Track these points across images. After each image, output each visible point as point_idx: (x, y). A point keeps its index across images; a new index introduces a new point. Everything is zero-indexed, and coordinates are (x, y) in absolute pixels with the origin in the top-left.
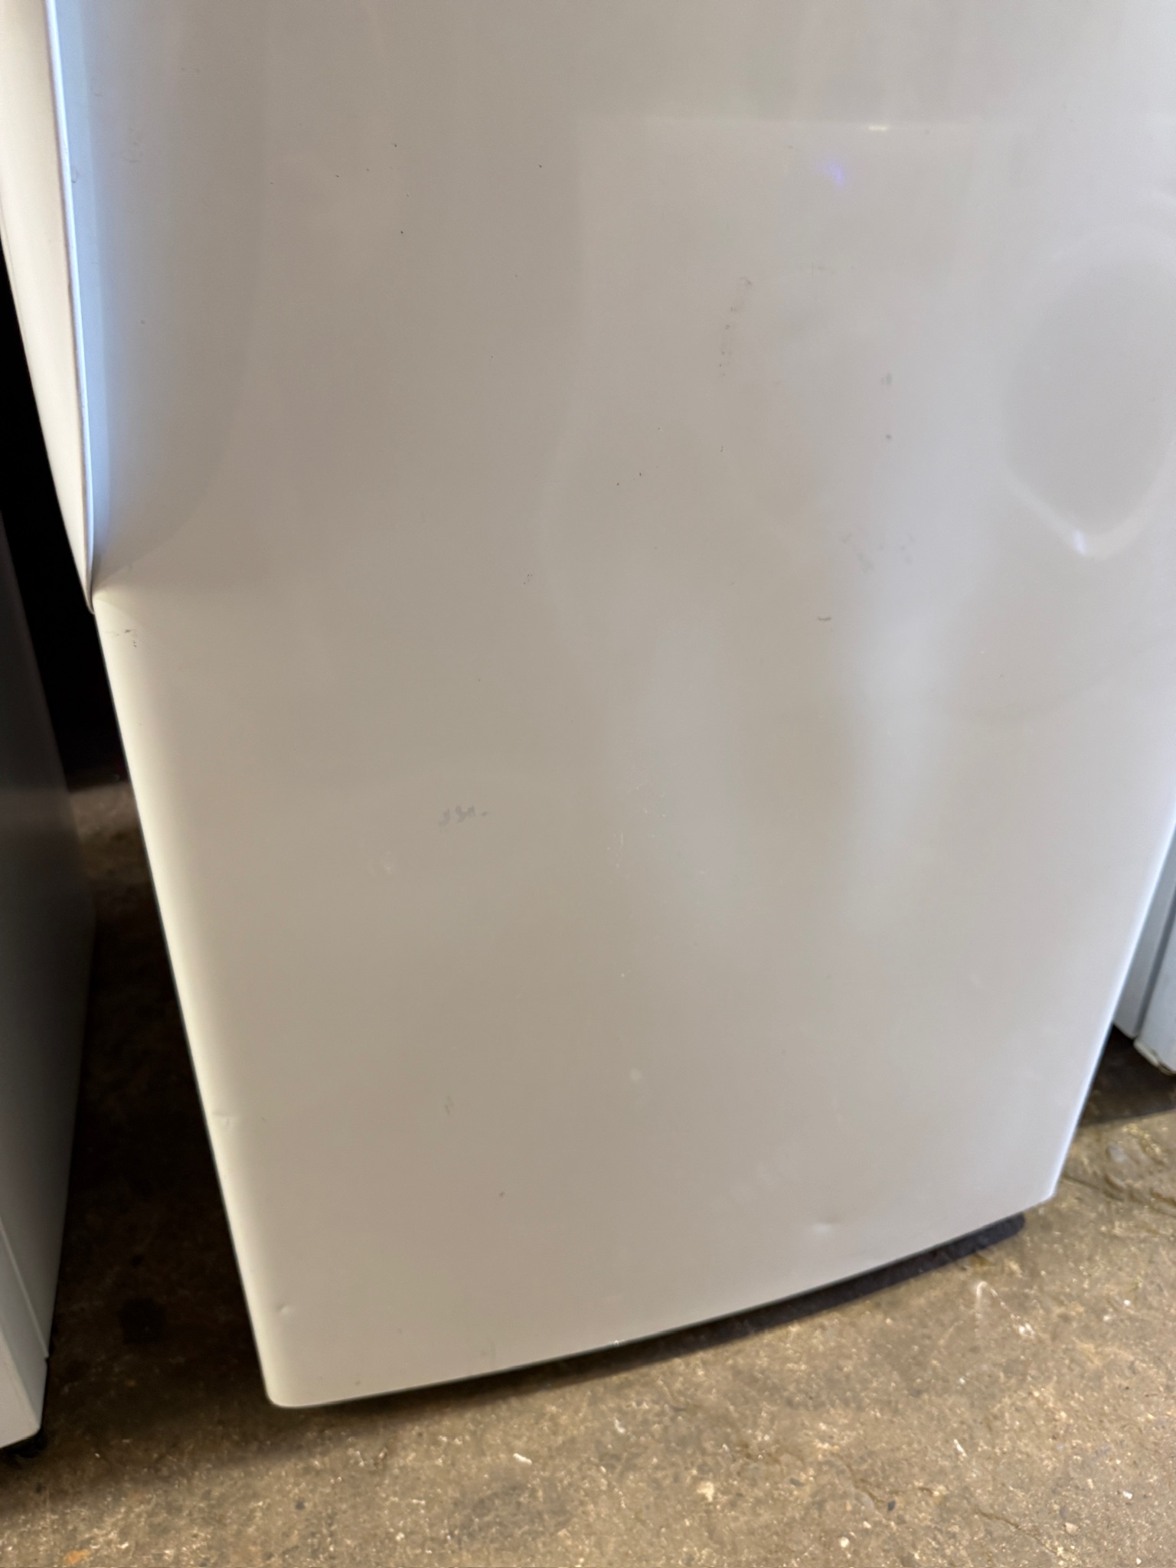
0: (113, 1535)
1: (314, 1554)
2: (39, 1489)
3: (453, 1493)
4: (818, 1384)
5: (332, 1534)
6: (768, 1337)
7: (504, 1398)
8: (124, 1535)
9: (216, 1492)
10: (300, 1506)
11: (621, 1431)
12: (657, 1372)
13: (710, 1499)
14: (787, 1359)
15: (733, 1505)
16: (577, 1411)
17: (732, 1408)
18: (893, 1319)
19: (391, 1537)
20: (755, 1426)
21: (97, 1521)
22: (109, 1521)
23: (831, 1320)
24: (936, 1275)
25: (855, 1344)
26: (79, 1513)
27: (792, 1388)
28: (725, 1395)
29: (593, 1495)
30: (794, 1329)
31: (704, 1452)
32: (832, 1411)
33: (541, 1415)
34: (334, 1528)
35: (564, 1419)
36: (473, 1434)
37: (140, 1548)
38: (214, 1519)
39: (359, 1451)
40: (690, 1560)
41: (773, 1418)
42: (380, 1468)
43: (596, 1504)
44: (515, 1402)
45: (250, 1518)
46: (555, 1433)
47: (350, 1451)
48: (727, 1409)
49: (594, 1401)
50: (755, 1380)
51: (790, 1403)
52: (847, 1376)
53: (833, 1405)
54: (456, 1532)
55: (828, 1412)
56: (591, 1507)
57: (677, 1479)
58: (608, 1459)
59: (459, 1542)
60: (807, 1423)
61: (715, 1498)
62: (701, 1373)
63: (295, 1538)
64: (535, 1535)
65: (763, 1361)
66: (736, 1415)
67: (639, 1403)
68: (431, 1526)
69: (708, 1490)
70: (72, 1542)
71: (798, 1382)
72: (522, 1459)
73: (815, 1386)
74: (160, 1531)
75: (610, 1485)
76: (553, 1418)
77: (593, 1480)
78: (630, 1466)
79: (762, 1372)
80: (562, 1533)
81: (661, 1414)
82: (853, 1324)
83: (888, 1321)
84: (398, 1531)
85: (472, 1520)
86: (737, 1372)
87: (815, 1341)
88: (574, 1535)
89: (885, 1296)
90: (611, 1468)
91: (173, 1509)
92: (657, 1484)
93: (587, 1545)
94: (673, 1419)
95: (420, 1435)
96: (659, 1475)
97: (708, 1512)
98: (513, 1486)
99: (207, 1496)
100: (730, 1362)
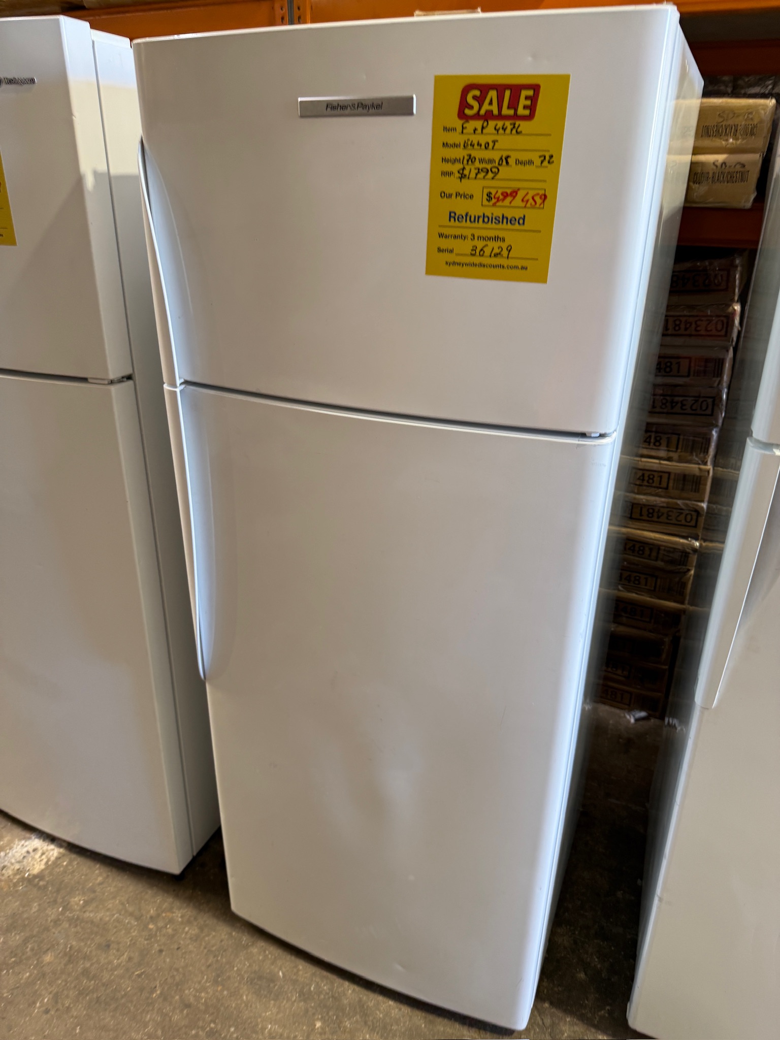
0: (180, 915)
1: (214, 957)
2: (174, 890)
3: (257, 968)
4: (379, 1024)
5: (222, 955)
6: (381, 998)
7: (291, 954)
8: (182, 917)
9: (207, 922)
10: (222, 941)
11: (312, 989)
12: (338, 981)
13: (316, 1027)
14: (379, 1010)
15: (321, 1034)
16: (306, 973)
17: (348, 1009)
18: (425, 1026)
19: (234, 967)
20: (349, 1019)
21: (179, 909)
22: (181, 911)
23: (406, 1010)
24: (457, 1026)
25: (405, 1023)
26: (177, 903)
27: (371, 1018)
28: (350, 1004)
29: (288, 999)
30: (391, 1003)
31: (328, 1013)
32: (375, 1034)
33: (296, 967)
34: (224, 953)
35: (301, 973)
36: (275, 958)
37: (182, 923)
38: (201, 929)
39: (245, 938)
40: (295, 1037)
41: (357, 1021)
42: (246, 947)
43: (287, 1002)
44: (293, 958)
45: (208, 935)
46: (295, 974)
47: (244, 937)
48: (346, 1009)
49: (314, 974)
50: (363, 1006)
51: (366, 1023)
52: (391, 1030)
53: (377, 1033)
54: (249, 979)
55: (374, 1034)
56: (285, 1002)
57: (314, 1014)
58: (301, 993)
59: (247, 982)
60: (364, 1032)
61: (318, 1028)
62: (350, 991)
63: (214, 949)
64: (266, 996)
65: (371, 1004)
66: (347, 1012)
67: (324, 985)
68: (245, 972)
69: (318, 1024)
70: (171, 910)
71: (374, 1018)
72: (281, 974)
73: (378, 1024)
74: (189, 922)
75: (295, 1001)
76: (298, 970)
77: (292, 996)
78: (305, 1001)
79: (368, 1006)
80: (272, 1002)
81: (328, 994)
82: (411, 1017)
83: (423, 1026)
84: (237, 966)
85: (255, 979)
86: (360, 1000)
87: (393, 1012)
88: (274, 1005)
89: (431, 1017)
90: (300, 996)
91: (195, 919)
92: (307, 1011)
93: (275, 1010)
94: (329, 998)
95: (263, 946)
96: (310, 1009)
97: (312, 1030)
98: (272, 979)
99: (205, 921)
100: (361, 996)
